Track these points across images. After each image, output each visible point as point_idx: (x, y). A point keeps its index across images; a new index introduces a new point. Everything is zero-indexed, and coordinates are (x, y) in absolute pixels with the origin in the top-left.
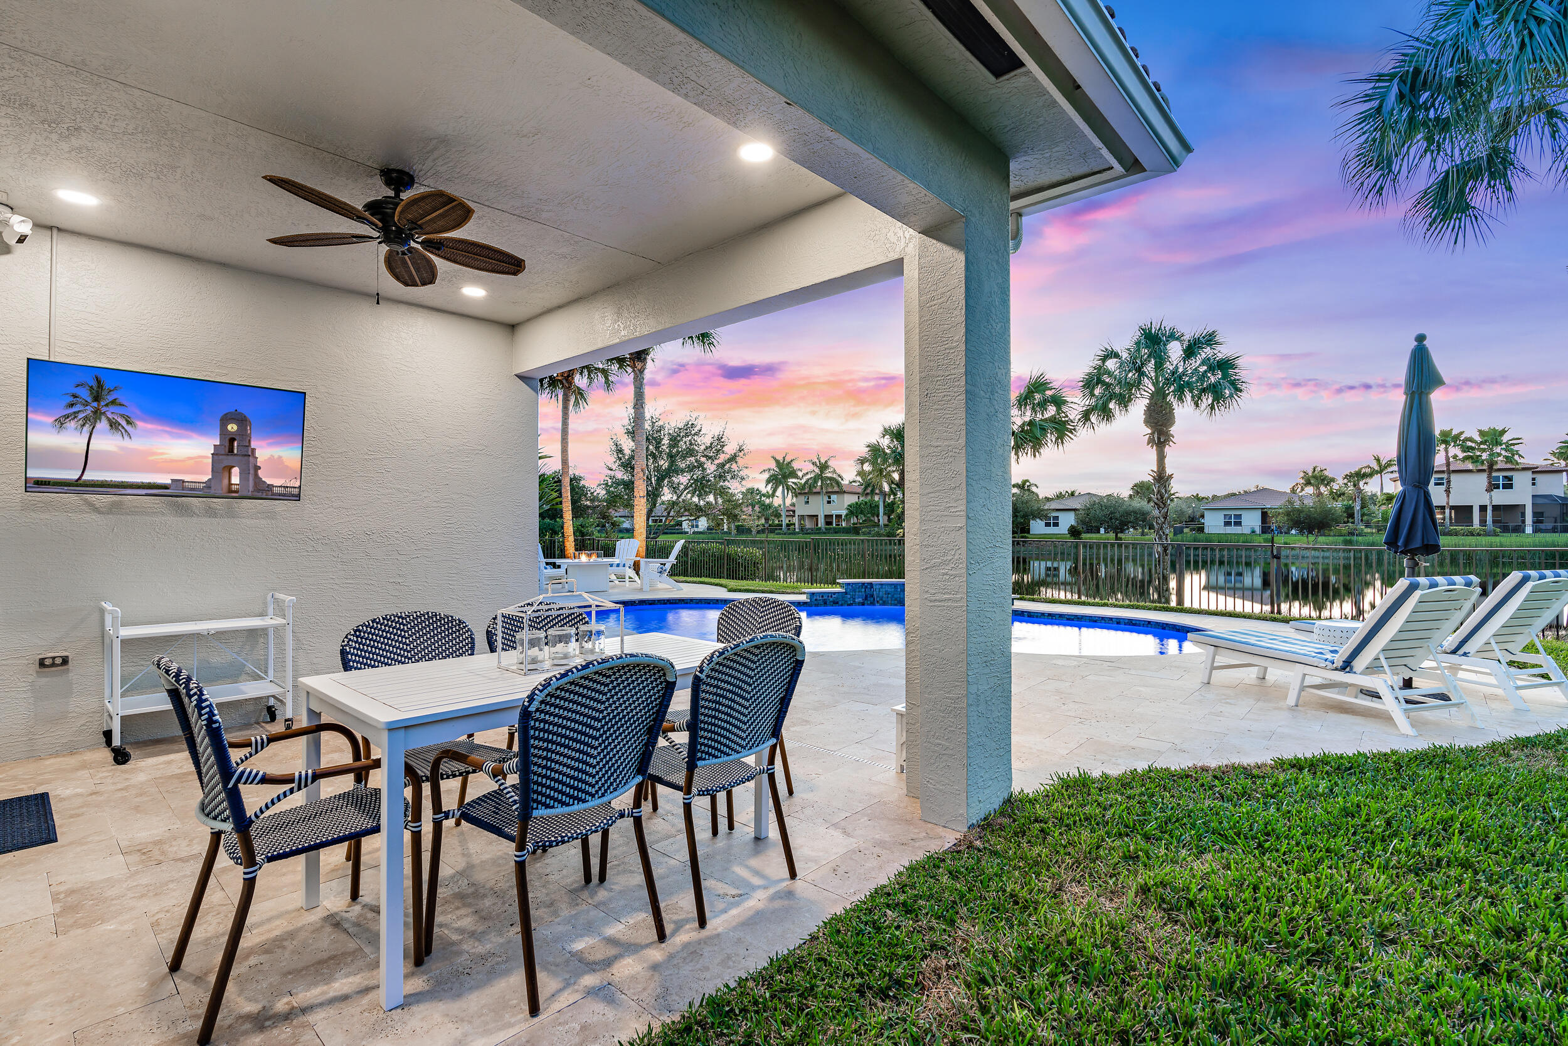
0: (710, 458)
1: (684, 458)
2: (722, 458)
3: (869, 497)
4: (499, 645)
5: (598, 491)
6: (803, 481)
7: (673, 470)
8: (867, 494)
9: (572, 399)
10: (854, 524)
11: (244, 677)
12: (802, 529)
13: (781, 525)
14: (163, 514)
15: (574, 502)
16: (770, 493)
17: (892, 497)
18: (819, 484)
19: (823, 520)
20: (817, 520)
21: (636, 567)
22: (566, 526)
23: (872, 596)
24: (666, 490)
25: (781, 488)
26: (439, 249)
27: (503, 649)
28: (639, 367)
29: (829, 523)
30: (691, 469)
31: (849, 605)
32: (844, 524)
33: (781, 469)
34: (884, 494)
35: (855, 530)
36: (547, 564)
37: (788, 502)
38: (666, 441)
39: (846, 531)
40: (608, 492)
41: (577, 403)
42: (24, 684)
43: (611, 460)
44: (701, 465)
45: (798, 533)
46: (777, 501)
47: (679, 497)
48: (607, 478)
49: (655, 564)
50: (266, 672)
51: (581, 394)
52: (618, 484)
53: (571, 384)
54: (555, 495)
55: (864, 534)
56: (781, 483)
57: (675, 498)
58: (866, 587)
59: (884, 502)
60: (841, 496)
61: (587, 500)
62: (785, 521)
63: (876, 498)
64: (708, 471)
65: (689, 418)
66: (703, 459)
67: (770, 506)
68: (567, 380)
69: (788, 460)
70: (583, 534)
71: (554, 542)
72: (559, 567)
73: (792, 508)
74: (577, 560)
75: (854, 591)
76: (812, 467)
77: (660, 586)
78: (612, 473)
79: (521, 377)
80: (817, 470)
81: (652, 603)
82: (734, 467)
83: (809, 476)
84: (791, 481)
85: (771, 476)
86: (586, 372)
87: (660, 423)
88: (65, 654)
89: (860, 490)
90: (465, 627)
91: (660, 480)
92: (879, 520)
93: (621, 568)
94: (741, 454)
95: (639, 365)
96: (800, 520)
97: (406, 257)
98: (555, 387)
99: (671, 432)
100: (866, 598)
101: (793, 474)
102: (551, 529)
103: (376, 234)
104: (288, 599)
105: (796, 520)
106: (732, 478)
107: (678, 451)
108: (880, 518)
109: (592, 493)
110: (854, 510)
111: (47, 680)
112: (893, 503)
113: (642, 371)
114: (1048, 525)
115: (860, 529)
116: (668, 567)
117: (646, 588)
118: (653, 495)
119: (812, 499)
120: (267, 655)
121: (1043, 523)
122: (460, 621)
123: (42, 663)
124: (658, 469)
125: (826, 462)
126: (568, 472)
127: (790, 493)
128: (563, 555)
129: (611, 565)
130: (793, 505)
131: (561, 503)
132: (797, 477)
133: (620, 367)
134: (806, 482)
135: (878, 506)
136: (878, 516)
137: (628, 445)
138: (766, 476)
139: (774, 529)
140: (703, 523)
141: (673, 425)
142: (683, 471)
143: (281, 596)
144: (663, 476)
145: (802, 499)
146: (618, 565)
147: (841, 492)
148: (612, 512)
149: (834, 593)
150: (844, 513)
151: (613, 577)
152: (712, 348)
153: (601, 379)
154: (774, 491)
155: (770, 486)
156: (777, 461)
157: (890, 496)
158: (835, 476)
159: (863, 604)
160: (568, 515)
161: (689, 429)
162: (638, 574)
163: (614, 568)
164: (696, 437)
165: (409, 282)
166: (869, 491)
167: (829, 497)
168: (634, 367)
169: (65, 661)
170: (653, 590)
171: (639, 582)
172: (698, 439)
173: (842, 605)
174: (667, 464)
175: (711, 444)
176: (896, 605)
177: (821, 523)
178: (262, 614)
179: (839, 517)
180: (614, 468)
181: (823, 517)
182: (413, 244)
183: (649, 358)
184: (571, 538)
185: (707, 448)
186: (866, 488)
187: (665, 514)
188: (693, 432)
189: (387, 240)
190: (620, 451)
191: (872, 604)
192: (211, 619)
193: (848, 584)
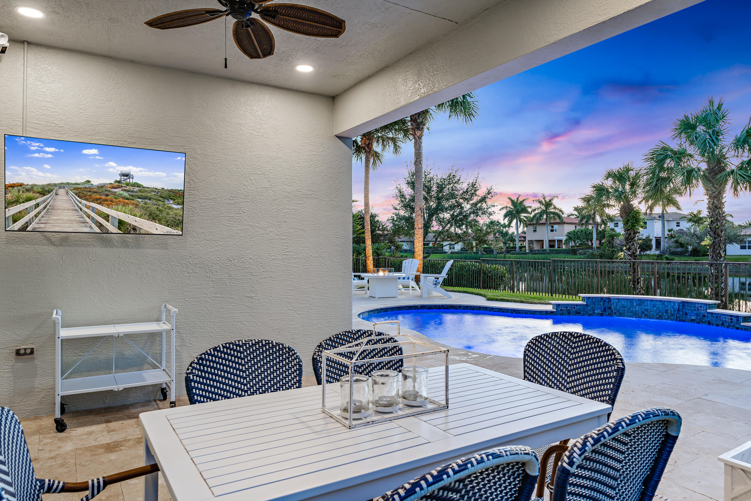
0: (467, 199)
1: (448, 200)
2: (475, 199)
3: (584, 227)
4: (324, 377)
5: (387, 225)
6: (532, 216)
7: (440, 209)
8: (583, 224)
9: (372, 161)
10: (572, 247)
11: (146, 366)
12: (531, 251)
13: (515, 248)
14: (94, 246)
15: (372, 231)
16: (507, 223)
17: (603, 226)
18: (545, 217)
19: (547, 244)
20: (543, 244)
21: (417, 279)
22: (367, 249)
23: (610, 308)
24: (434, 223)
25: (515, 221)
26: (274, 17)
27: (328, 381)
28: (418, 134)
29: (552, 246)
30: (452, 207)
31: (589, 315)
32: (564, 247)
33: (515, 207)
34: (597, 224)
35: (573, 251)
36: (355, 276)
37: (520, 230)
38: (434, 188)
39: (567, 252)
40: (394, 225)
41: (374, 163)
42: (7, 367)
43: (396, 202)
44: (459, 205)
45: (528, 253)
46: (512, 230)
47: (444, 228)
48: (394, 215)
49: (431, 277)
50: (160, 363)
51: (378, 157)
52: (401, 219)
53: (371, 149)
54: (360, 227)
55: (580, 254)
56: (515, 217)
57: (441, 229)
58: (605, 301)
59: (597, 230)
60: (561, 226)
61: (379, 230)
62: (518, 244)
63: (590, 227)
64: (465, 209)
65: (451, 171)
66: (461, 201)
67: (507, 233)
68: (368, 147)
69: (521, 199)
70: (378, 255)
71: (359, 259)
72: (363, 279)
73: (523, 235)
74: (375, 275)
75: (594, 303)
76: (538, 205)
77: (435, 294)
78: (397, 212)
79: (339, 137)
80: (543, 208)
81: (430, 308)
82: (484, 205)
83: (536, 212)
84: (523, 215)
85: (508, 212)
86: (381, 141)
87: (431, 176)
88: (32, 346)
89: (577, 221)
90: (293, 355)
91: (431, 216)
92: (592, 244)
93: (406, 280)
94: (489, 196)
95: (418, 133)
96: (529, 244)
97: (249, 29)
98: (360, 152)
99: (438, 181)
100: (605, 310)
101: (525, 210)
102: (357, 251)
103: (224, 8)
104: (174, 310)
105: (526, 244)
106: (483, 214)
107: (443, 195)
108: (594, 242)
109: (383, 226)
110: (571, 236)
111: (21, 365)
112: (604, 231)
113: (420, 138)
114: (743, 248)
115: (577, 250)
116: (441, 280)
117: (425, 296)
118: (427, 226)
119: (539, 228)
120: (161, 350)
121: (738, 246)
122: (289, 348)
123: (18, 353)
124: (429, 208)
125: (550, 201)
126: (368, 211)
127: (522, 225)
128: (365, 271)
129: (399, 278)
130: (524, 233)
131: (363, 233)
132: (527, 212)
133: (405, 135)
134: (534, 216)
135: (591, 233)
136: (591, 241)
137: (408, 191)
138: (504, 211)
139: (510, 250)
140: (458, 247)
141: (440, 177)
142: (446, 209)
143: (170, 307)
144: (433, 213)
145: (531, 228)
146: (404, 278)
147: (562, 223)
148: (397, 239)
149: (577, 305)
150: (564, 238)
151: (401, 287)
152: (472, 117)
153: (392, 145)
154: (510, 222)
155: (507, 219)
156: (513, 201)
157: (601, 225)
158: (557, 211)
159: (602, 315)
160: (369, 242)
161: (451, 179)
162: (418, 284)
163: (401, 280)
164: (456, 185)
165: (253, 55)
166: (584, 222)
167: (552, 227)
168: (414, 135)
169: (32, 352)
170: (430, 298)
171: (419, 291)
172: (458, 186)
173: (583, 315)
174: (435, 205)
175: (467, 189)
176: (632, 317)
177: (546, 246)
178: (158, 320)
179: (560, 241)
180: (398, 208)
181: (547, 241)
182: (254, 15)
183: (425, 127)
184: (371, 258)
185: (464, 192)
186: (581, 221)
187: (434, 240)
188: (454, 181)
189: (233, 12)
190: (402, 196)
191: (610, 315)
192: (124, 323)
193: (589, 298)
